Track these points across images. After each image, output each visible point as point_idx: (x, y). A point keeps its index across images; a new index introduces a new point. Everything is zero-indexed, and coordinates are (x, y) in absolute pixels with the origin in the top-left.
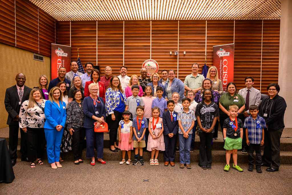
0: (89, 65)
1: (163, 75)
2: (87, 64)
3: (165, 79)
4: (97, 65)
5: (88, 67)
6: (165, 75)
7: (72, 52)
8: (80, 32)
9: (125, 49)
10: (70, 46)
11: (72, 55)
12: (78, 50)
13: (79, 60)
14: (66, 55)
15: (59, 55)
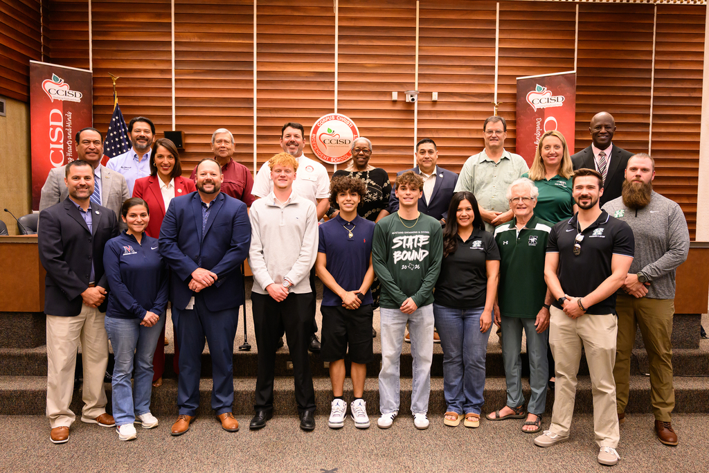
0: (140, 125)
1: (422, 157)
2: (134, 121)
3: (427, 168)
4: (174, 129)
5: (139, 131)
6: (427, 155)
7: (95, 89)
8: (120, 28)
9: (258, 82)
10: (91, 71)
11: (95, 98)
12: (114, 84)
13: (117, 113)
14: (76, 97)
15: (53, 96)
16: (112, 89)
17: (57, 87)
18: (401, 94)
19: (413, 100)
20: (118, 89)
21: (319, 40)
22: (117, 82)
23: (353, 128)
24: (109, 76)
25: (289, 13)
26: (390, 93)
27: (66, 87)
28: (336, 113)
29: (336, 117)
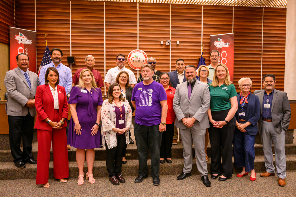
1: (178, 66)
2: (53, 50)
3: (180, 71)
4: (71, 56)
6: (181, 66)
7: (37, 39)
8: (48, 14)
9: (106, 36)
10: (36, 32)
11: (38, 43)
12: (46, 37)
13: (47, 49)
14: (30, 42)
15: (20, 42)
16: (45, 39)
17: (21, 38)
18: (164, 42)
19: (169, 44)
20: (48, 39)
21: (131, 20)
22: (47, 36)
23: (145, 56)
24: (44, 34)
25: (119, 9)
26: (160, 42)
27: (25, 38)
28: (138, 49)
29: (138, 51)
